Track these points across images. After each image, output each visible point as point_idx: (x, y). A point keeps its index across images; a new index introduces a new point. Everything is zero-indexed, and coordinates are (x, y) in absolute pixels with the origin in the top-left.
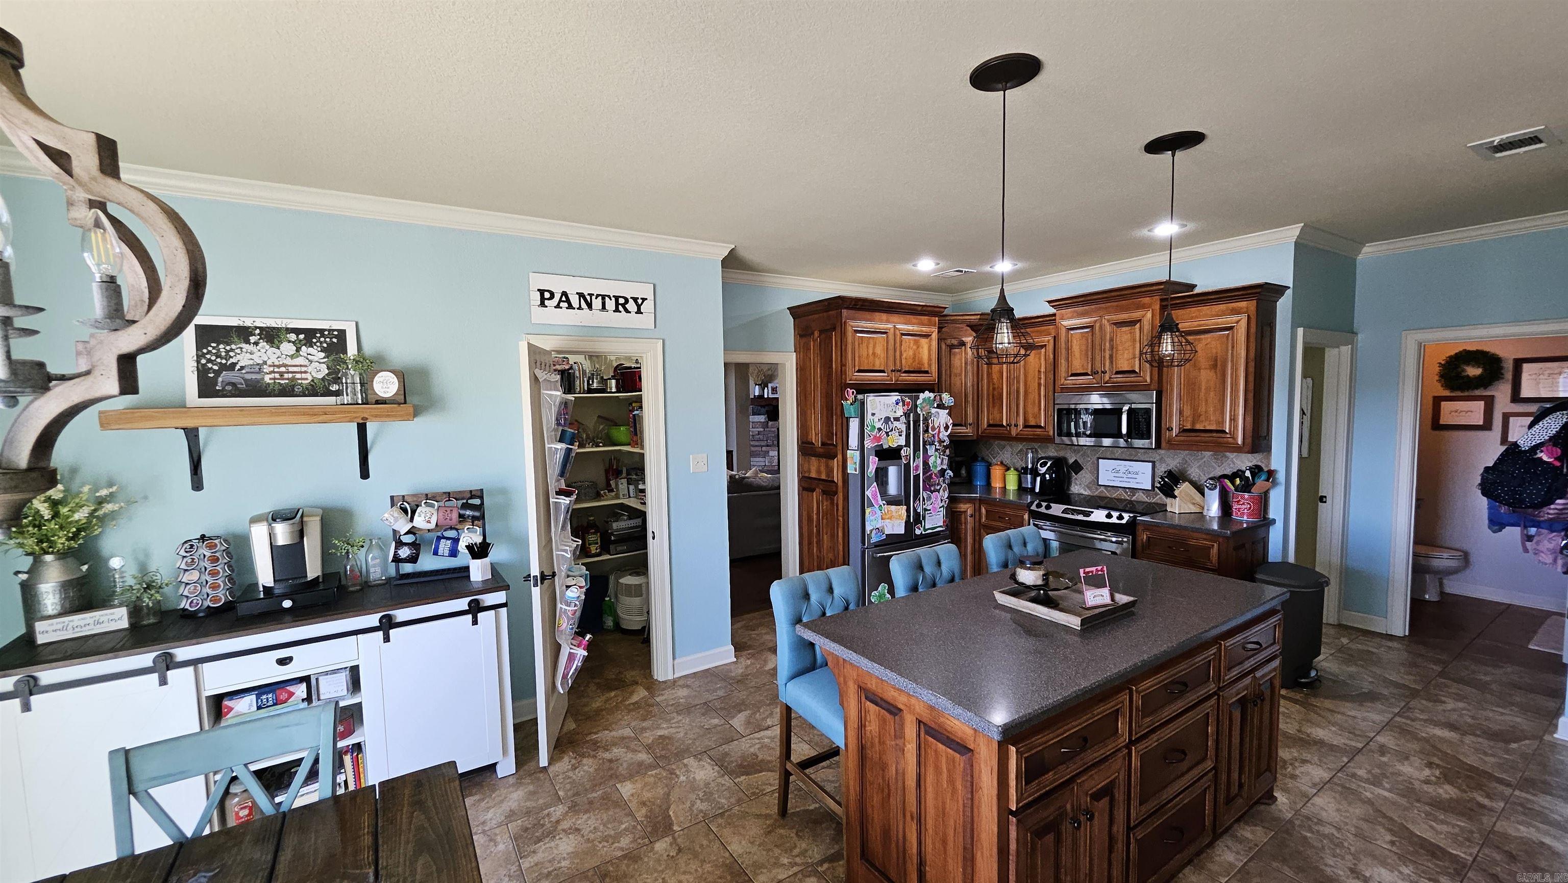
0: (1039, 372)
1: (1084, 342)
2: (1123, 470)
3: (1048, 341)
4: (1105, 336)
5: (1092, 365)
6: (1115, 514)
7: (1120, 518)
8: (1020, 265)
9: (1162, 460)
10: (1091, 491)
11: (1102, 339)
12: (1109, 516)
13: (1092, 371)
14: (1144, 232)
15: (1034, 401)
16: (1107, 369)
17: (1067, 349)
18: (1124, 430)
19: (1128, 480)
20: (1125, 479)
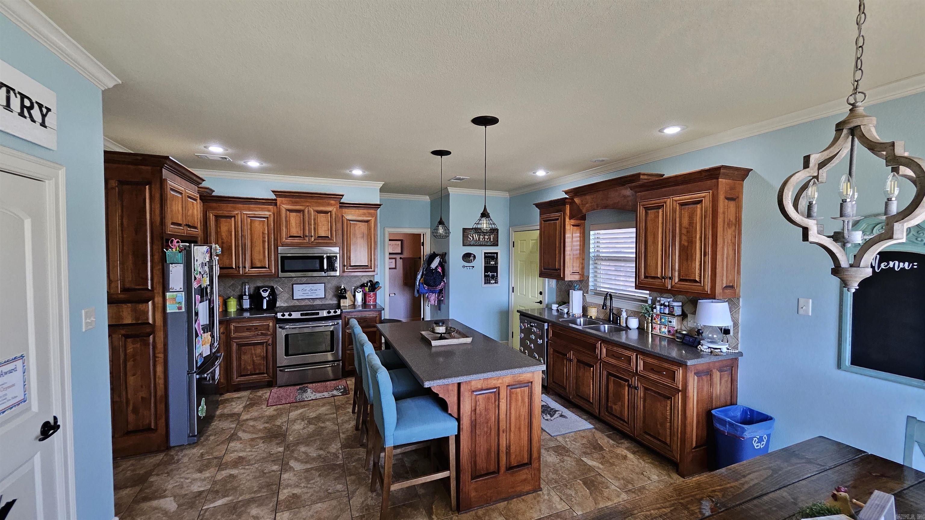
0: (263, 233)
1: (298, 219)
2: (308, 289)
3: (270, 215)
4: (311, 217)
5: (303, 232)
6: (332, 311)
7: (335, 312)
8: (265, 165)
9: (329, 282)
10: (288, 303)
11: (309, 218)
12: (329, 312)
13: (303, 236)
14: (348, 172)
15: (260, 252)
16: (313, 235)
17: (286, 221)
18: (325, 267)
19: (311, 294)
20: (310, 294)
